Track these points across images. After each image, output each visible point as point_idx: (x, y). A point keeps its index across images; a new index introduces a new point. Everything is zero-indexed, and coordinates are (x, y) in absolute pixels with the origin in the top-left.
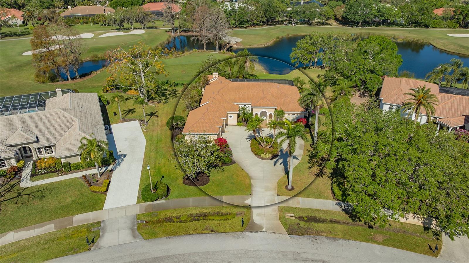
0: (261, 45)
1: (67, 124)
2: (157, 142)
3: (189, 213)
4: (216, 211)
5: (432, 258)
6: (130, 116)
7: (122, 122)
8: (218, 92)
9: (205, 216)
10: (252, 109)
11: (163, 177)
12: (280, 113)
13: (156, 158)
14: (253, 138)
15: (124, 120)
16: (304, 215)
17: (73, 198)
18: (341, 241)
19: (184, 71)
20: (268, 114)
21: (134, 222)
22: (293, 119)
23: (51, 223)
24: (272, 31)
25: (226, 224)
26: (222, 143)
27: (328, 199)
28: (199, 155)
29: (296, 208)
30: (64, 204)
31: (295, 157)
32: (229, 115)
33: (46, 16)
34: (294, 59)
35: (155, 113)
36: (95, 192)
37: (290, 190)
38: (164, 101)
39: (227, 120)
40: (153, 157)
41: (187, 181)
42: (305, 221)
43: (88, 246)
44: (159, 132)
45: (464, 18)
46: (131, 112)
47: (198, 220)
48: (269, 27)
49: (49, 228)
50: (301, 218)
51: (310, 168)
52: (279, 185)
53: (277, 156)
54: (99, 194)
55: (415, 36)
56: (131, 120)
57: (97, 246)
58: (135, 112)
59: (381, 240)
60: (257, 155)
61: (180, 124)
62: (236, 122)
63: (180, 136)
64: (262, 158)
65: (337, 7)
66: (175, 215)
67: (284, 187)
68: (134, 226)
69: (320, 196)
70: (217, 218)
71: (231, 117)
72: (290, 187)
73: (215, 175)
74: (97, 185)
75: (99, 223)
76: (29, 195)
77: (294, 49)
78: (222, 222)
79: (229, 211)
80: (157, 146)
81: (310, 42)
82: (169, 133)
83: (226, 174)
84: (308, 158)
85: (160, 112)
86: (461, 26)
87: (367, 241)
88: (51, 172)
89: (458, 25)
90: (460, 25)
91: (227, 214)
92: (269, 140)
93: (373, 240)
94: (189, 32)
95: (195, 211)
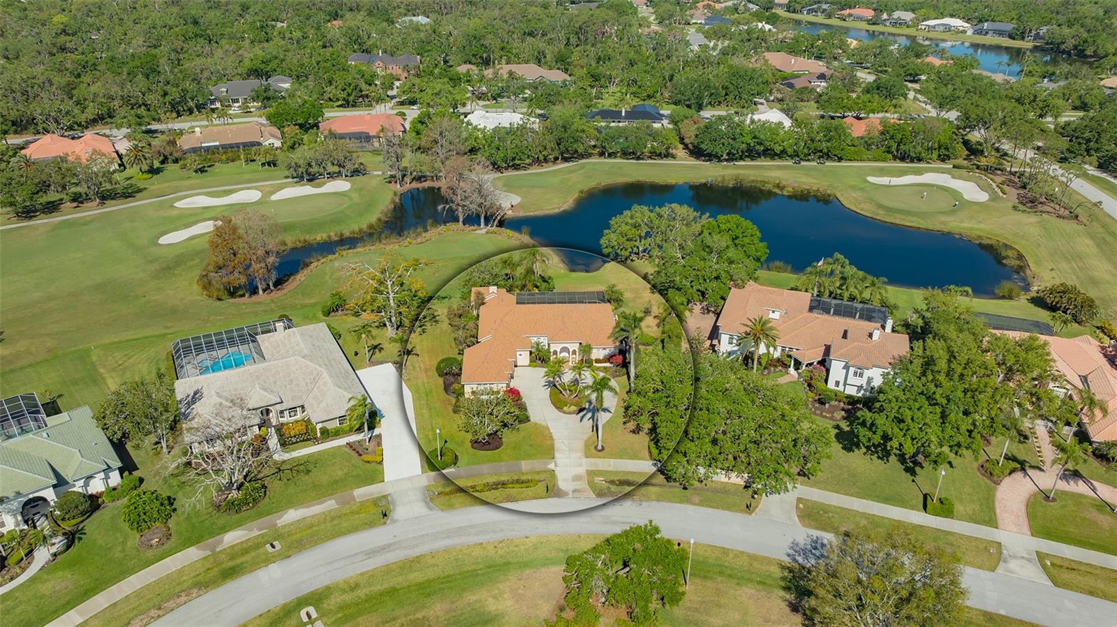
0: (554, 209)
1: (312, 377)
2: (427, 396)
3: (485, 482)
4: (516, 478)
5: (746, 516)
6: (378, 355)
7: (370, 366)
8: (502, 320)
9: (503, 484)
10: (549, 345)
11: (446, 442)
12: (586, 349)
13: (431, 416)
14: (553, 385)
15: (372, 363)
16: (616, 478)
17: (346, 471)
18: (654, 503)
19: (437, 272)
20: (571, 350)
21: (425, 494)
22: (605, 357)
23: (331, 499)
24: (572, 175)
25: (529, 492)
26: (514, 393)
27: (643, 459)
28: (491, 414)
29: (606, 471)
30: (337, 478)
31: (605, 410)
32: (518, 353)
33: (159, 152)
34: (607, 247)
35: (412, 351)
36: (369, 462)
37: (600, 451)
38: (419, 329)
39: (516, 362)
40: (427, 417)
41: (475, 445)
42: (617, 485)
43: (382, 521)
44: (426, 380)
45: (898, 145)
46: (377, 350)
47: (496, 489)
48: (567, 165)
49: (330, 504)
50: (612, 482)
51: (624, 423)
52: (587, 446)
53: (584, 409)
54: (374, 464)
55: (814, 181)
56: (381, 363)
57: (392, 520)
58: (382, 349)
59: (697, 502)
60: (559, 408)
61: (455, 370)
62: (527, 362)
63: (456, 386)
64: (565, 413)
65: (686, 121)
66: (469, 485)
67: (592, 448)
68: (426, 498)
69: (635, 457)
70: (518, 486)
71: (521, 355)
72: (600, 448)
73: (507, 436)
74: (366, 454)
75: (385, 497)
76: (291, 469)
77: (606, 231)
78: (524, 489)
79: (530, 478)
80: (427, 400)
81: (630, 221)
82: (441, 381)
83: (522, 434)
84: (623, 410)
85: (418, 347)
86: (895, 158)
87: (681, 502)
88: (304, 440)
89: (890, 156)
90: (894, 156)
91: (528, 481)
92: (573, 388)
93: (688, 501)
94: (425, 181)
95: (491, 480)
